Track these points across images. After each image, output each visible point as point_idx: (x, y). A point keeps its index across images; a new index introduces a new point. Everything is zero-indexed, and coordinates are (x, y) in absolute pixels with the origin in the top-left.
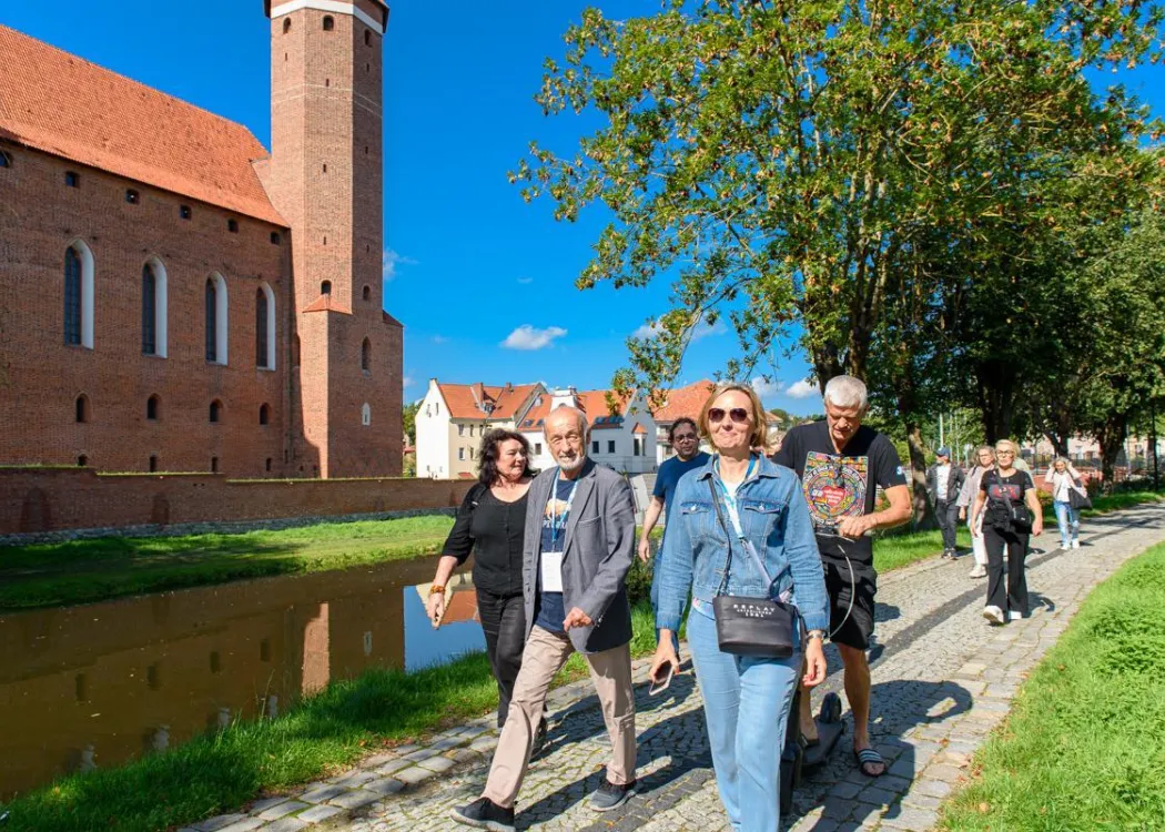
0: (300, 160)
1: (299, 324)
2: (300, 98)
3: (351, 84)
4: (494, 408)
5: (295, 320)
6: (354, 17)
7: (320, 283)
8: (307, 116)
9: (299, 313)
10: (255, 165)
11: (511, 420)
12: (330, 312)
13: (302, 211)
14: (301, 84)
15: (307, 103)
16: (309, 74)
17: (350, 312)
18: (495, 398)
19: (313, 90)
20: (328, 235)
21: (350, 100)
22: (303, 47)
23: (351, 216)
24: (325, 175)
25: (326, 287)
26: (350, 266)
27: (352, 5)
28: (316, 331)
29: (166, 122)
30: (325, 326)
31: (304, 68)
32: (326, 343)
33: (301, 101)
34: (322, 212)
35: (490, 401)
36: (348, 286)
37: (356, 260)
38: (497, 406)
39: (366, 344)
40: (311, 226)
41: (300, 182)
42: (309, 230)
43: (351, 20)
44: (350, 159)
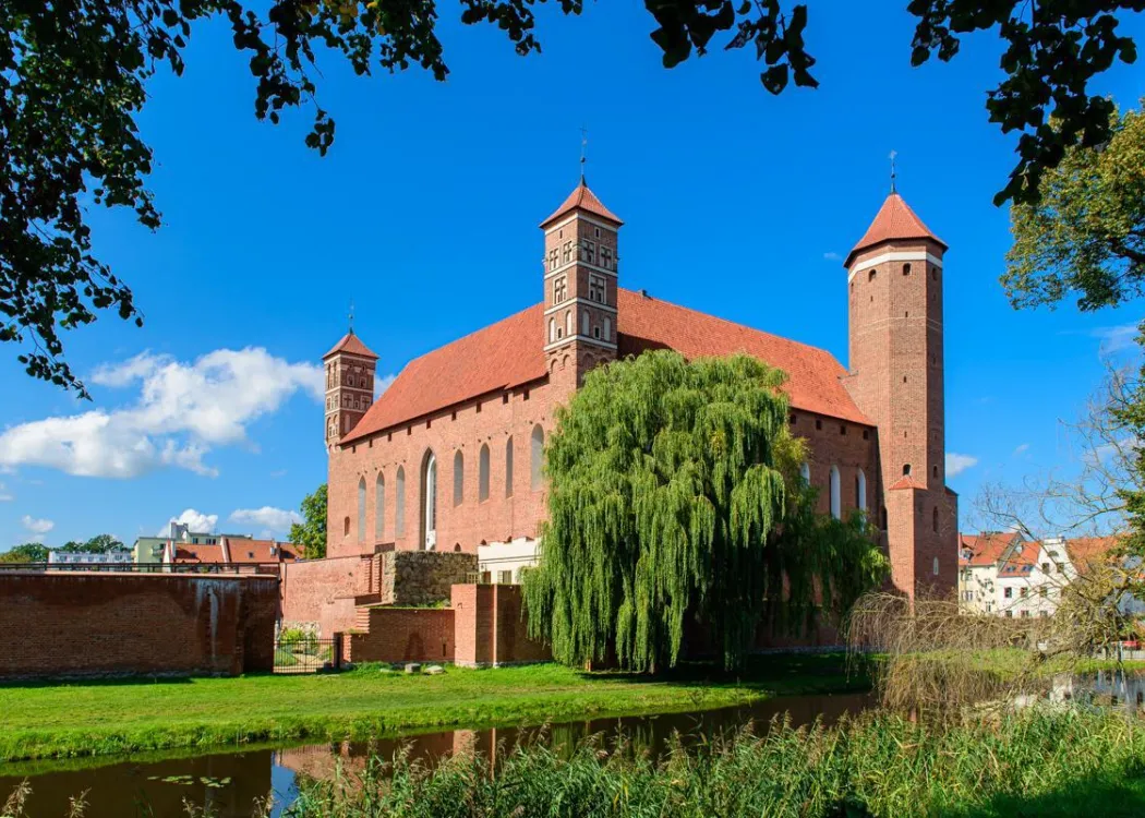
0: (886, 375)
1: (885, 499)
2: (886, 328)
3: (925, 313)
4: (972, 555)
5: (882, 496)
6: (927, 261)
7: (902, 467)
8: (891, 342)
9: (886, 490)
10: (843, 381)
11: (993, 566)
12: (915, 489)
13: (887, 413)
14: (886, 318)
15: (891, 332)
16: (893, 311)
17: (926, 488)
18: (973, 545)
19: (896, 321)
20: (908, 430)
21: (924, 325)
22: (887, 291)
23: (925, 414)
24: (906, 385)
25: (906, 469)
26: (925, 452)
27: (925, 253)
28: (902, 504)
29: (792, 360)
30: (911, 499)
31: (889, 306)
32: (911, 513)
33: (887, 330)
34: (903, 413)
35: (968, 549)
36: (924, 468)
37: (929, 447)
38: (975, 552)
39: (935, 513)
40: (896, 424)
41: (886, 392)
42: (893, 428)
43: (924, 263)
44: (925, 370)
